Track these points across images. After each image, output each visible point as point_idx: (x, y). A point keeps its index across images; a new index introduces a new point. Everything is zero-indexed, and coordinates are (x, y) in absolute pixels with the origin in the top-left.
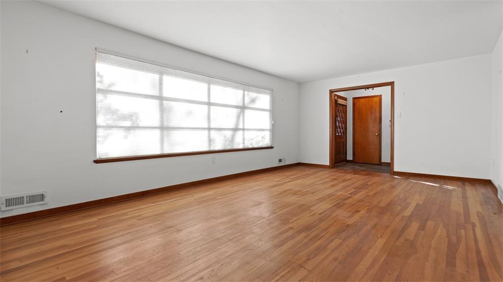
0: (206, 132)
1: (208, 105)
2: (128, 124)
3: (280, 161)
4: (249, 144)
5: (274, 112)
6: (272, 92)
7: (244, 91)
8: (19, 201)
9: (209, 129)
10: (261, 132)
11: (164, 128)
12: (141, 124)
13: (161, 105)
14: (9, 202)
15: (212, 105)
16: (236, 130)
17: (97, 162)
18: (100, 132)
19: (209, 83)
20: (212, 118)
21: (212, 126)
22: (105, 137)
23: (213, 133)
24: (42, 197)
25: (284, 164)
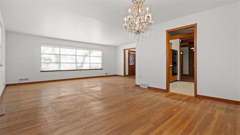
0: (75, 64)
1: (76, 56)
2: (48, 62)
3: (106, 74)
4: (92, 68)
5: (103, 57)
6: (102, 50)
7: (90, 51)
8: (22, 80)
10: (97, 64)
14: (21, 80)
17: (41, 72)
18: (42, 64)
19: (76, 49)
23: (77, 64)
24: (27, 79)
25: (108, 75)
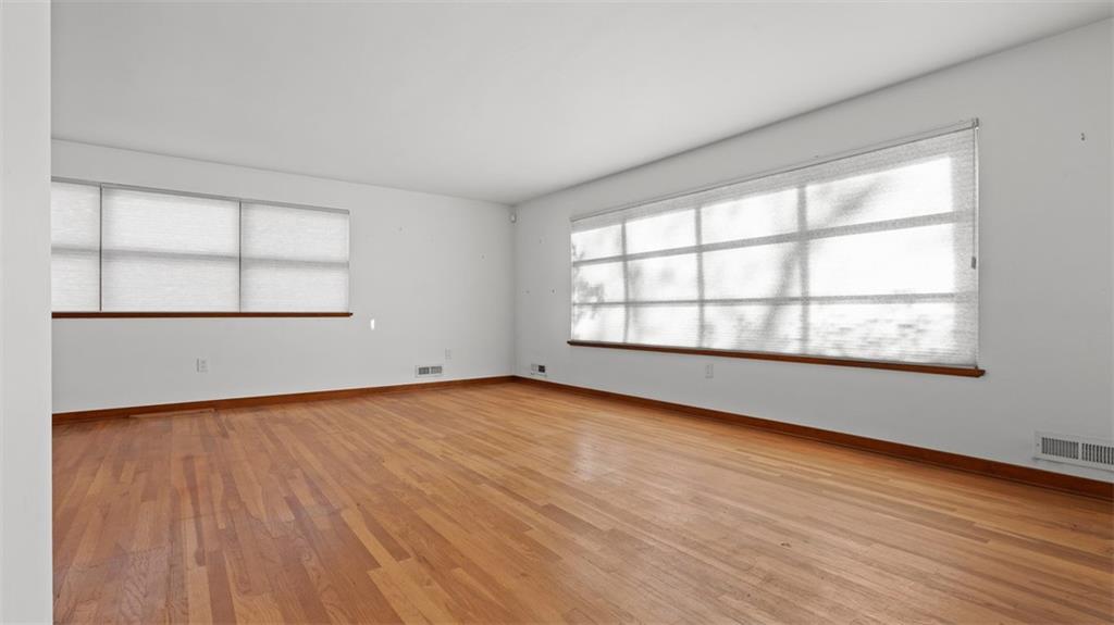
0: (695, 309)
1: (695, 251)
2: (594, 300)
4: (829, 345)
9: (702, 302)
11: (631, 304)
12: (606, 299)
13: (625, 268)
15: (705, 250)
16: (778, 302)
17: (571, 343)
18: (576, 310)
20: (707, 278)
21: (708, 296)
22: (579, 316)
23: (710, 311)
